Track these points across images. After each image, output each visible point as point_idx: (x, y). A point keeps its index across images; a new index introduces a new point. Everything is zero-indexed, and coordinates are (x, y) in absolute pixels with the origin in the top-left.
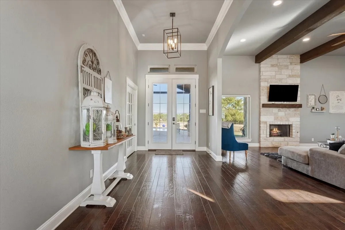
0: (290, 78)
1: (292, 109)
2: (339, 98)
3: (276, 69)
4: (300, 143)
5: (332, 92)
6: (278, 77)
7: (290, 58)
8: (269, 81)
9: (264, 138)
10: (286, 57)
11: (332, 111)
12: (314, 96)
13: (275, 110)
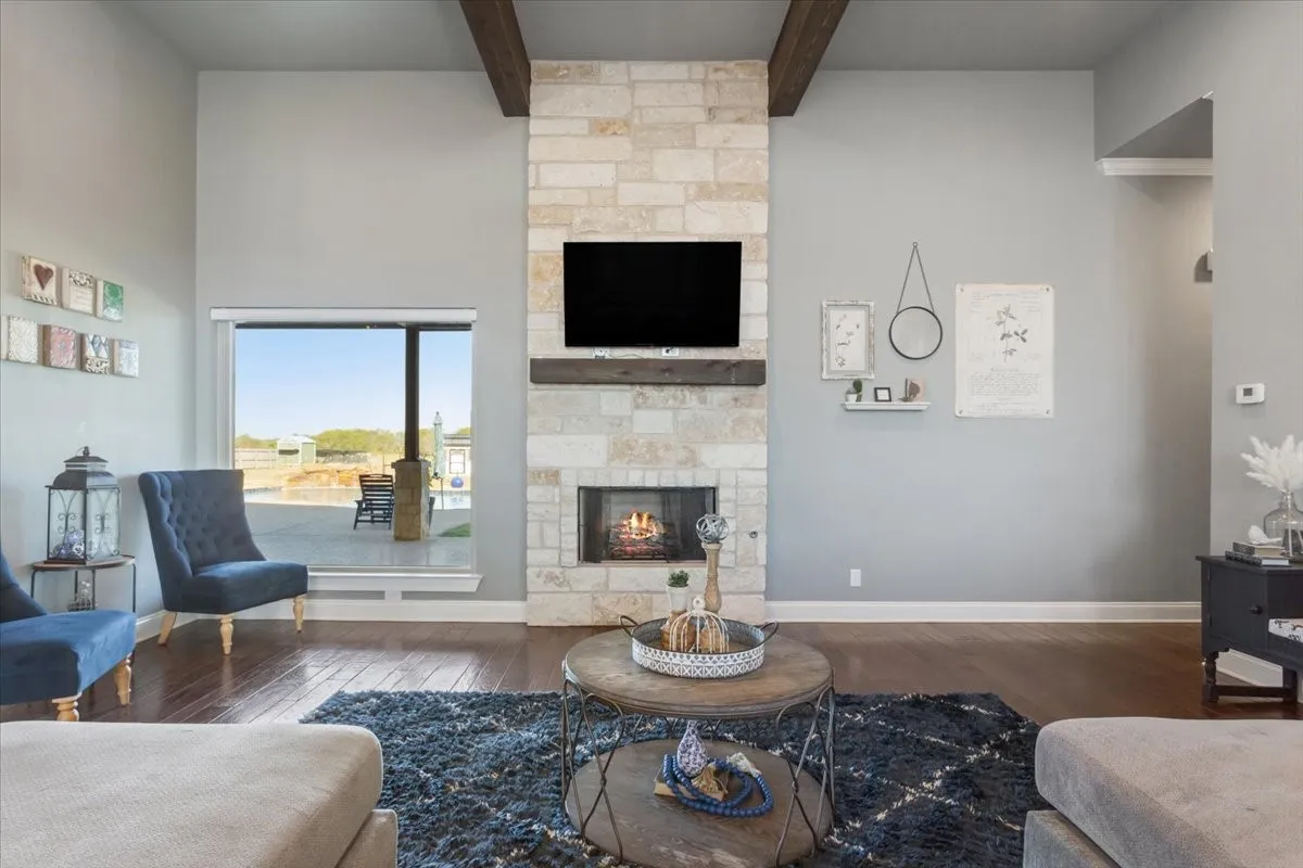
0: (704, 204)
1: (719, 395)
2: (1011, 326)
3: (621, 146)
4: (767, 599)
5: (970, 289)
6: (631, 193)
7: (704, 83)
8: (577, 220)
9: (546, 570)
10: (685, 76)
11: (968, 403)
12: (859, 316)
13: (614, 400)
